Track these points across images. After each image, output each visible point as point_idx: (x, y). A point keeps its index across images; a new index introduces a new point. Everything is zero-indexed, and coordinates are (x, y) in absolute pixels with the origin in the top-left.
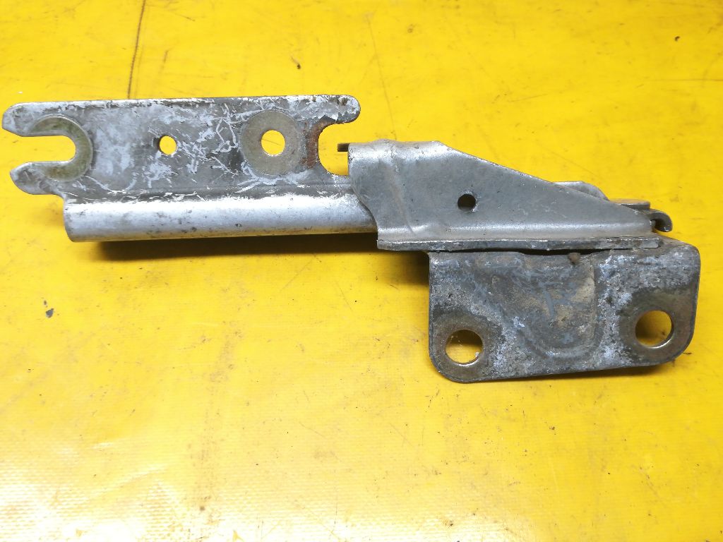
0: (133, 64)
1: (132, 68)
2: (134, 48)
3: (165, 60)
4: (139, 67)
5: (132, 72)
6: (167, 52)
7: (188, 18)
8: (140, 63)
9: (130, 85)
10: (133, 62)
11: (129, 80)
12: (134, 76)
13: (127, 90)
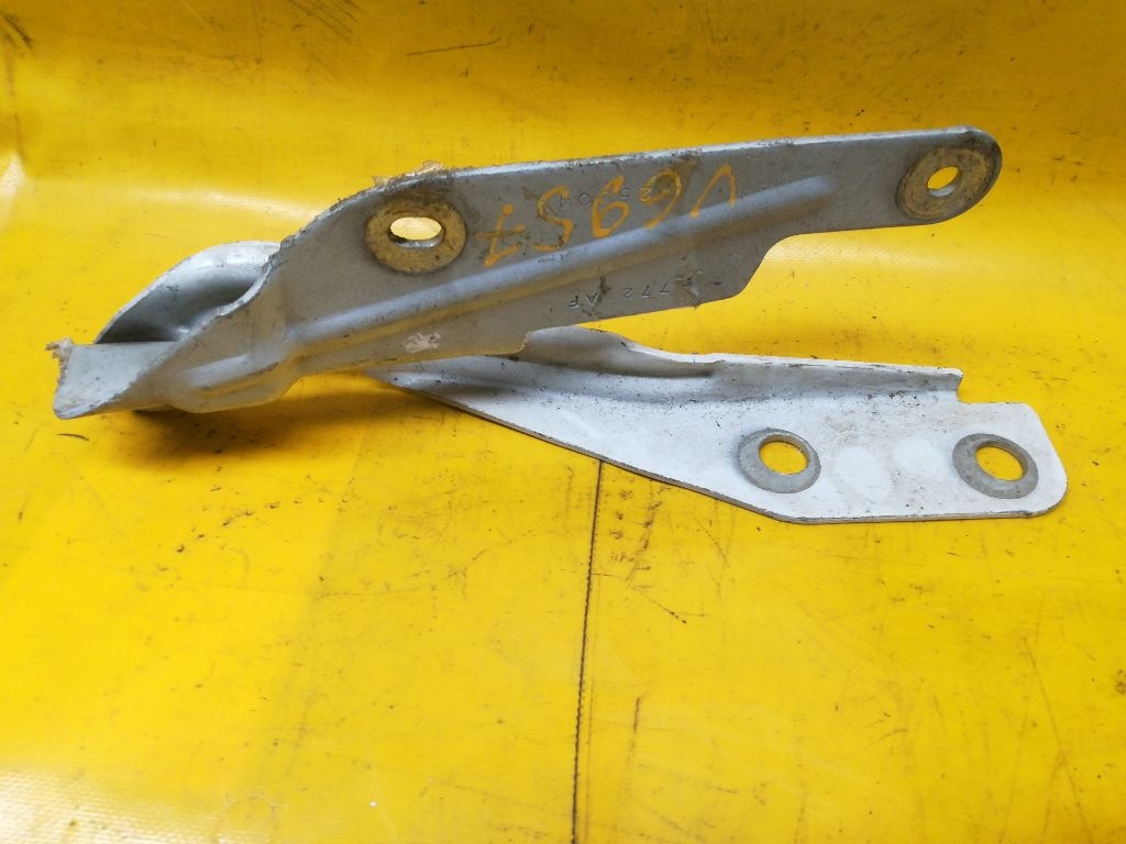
0: (577, 736)
1: (577, 744)
2: (578, 688)
3: (635, 725)
4: (588, 743)
5: (576, 759)
6: (638, 702)
7: (672, 613)
8: (590, 734)
9: (575, 795)
10: (578, 727)
11: (572, 782)
12: (579, 770)
13: (570, 813)
